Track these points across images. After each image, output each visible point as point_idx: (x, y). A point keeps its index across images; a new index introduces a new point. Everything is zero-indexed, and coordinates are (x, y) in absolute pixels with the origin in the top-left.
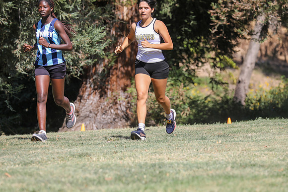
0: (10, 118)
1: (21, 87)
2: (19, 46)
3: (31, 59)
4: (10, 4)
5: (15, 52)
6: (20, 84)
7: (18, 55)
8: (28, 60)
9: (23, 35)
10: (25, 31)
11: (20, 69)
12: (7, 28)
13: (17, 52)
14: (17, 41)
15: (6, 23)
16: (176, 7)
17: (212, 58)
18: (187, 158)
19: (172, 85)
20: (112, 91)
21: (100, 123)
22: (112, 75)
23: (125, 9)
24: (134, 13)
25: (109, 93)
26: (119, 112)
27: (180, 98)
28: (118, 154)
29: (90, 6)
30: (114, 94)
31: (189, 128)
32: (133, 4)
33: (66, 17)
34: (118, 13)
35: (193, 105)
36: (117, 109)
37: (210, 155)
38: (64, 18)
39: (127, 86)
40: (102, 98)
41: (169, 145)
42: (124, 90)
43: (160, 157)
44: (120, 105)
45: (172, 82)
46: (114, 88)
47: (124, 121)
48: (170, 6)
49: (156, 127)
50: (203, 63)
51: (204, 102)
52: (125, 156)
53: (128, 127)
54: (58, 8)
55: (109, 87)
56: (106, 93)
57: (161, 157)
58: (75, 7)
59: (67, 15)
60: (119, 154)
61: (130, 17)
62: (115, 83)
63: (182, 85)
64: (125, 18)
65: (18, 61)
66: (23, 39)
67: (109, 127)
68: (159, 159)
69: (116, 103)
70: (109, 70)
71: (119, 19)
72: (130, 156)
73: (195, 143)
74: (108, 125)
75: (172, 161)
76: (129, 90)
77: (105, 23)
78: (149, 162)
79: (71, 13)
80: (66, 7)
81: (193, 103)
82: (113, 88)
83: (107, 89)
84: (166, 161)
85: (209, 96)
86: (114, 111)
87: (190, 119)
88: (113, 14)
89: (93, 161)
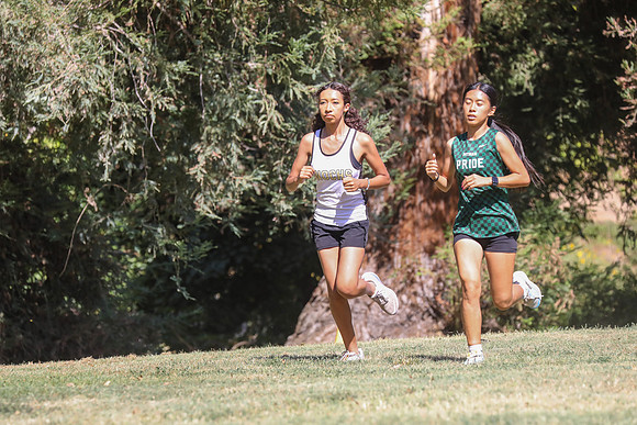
0: (182, 315)
1: (206, 246)
2: (201, 159)
3: (227, 186)
4: (181, 66)
5: (192, 171)
6: (203, 241)
7: (200, 178)
8: (221, 187)
9: (209, 134)
10: (214, 124)
11: (203, 207)
12: (176, 118)
13: (197, 172)
14: (197, 147)
15: (172, 108)
16: (544, 70)
17: (623, 182)
18: (568, 404)
19: (535, 241)
20: (405, 254)
21: (377, 324)
22: (404, 219)
23: (432, 74)
24: (451, 83)
25: (397, 258)
26: (419, 300)
27: (552, 270)
28: (416, 394)
29: (355, 68)
30: (408, 261)
31: (572, 335)
32: (448, 64)
33: (303, 93)
34: (417, 83)
35: (581, 286)
36: (415, 294)
37: (617, 396)
38: (300, 96)
39: (437, 244)
40: (383, 271)
41: (529, 374)
42: (431, 252)
43: (507, 401)
44: (421, 284)
45: (536, 235)
46: (408, 247)
47: (430, 320)
48: (530, 68)
49: (499, 335)
50: (603, 192)
51: (605, 279)
52: (431, 400)
53: (440, 333)
54: (286, 73)
55: (397, 245)
56: (390, 259)
57: (511, 400)
58: (324, 71)
59: (305, 89)
60: (419, 395)
61: (442, 91)
62: (409, 237)
63: (558, 242)
64: (432, 94)
65: (199, 191)
66: (209, 142)
67: (397, 334)
68: (507, 406)
69: (413, 281)
70: (397, 208)
71: (418, 96)
72: (442, 399)
73: (586, 371)
74: (396, 329)
75: (534, 410)
76: (440, 251)
77: (388, 106)
78: (485, 413)
79: (313, 83)
80: (304, 70)
81: (582, 280)
82: (406, 247)
83: (394, 249)
84: (522, 410)
85: (616, 264)
86: (409, 298)
87: (574, 315)
88: (405, 86)
89: (362, 410)
